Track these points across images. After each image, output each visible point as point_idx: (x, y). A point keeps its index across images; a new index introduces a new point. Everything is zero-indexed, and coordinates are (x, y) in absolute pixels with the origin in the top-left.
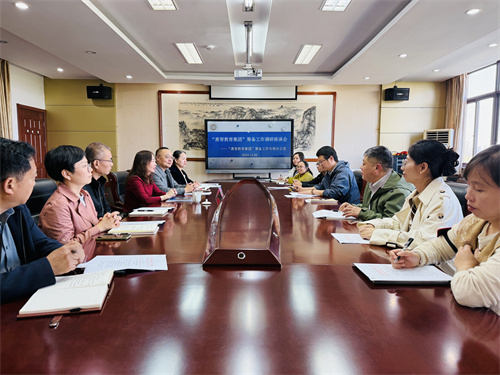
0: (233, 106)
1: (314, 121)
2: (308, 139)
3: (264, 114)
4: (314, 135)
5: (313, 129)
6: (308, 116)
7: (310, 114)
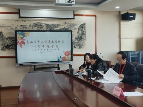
1: (85, 32)
2: (82, 42)
3: (55, 27)
4: (85, 40)
5: (84, 36)
6: (81, 29)
7: (82, 27)
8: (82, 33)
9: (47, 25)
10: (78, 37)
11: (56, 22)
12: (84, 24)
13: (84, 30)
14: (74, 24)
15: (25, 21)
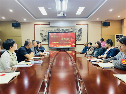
0: (57, 28)
1: (82, 32)
2: (80, 38)
3: (66, 31)
4: (82, 36)
6: (80, 31)
7: (80, 30)
8: (80, 33)
9: (62, 29)
10: (78, 35)
11: (67, 28)
12: (81, 29)
14: (76, 29)
15: (52, 28)
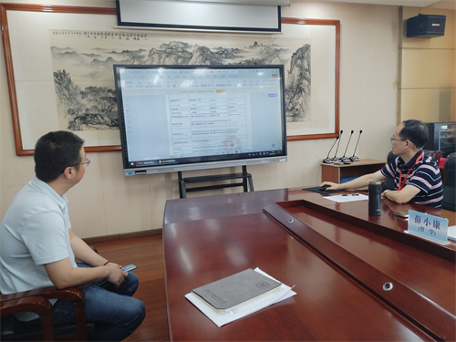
3: (226, 58)
5: (307, 83)
6: (299, 62)
7: (302, 58)
8: (302, 76)
13: (306, 67)
14: (278, 48)
15: (137, 37)
